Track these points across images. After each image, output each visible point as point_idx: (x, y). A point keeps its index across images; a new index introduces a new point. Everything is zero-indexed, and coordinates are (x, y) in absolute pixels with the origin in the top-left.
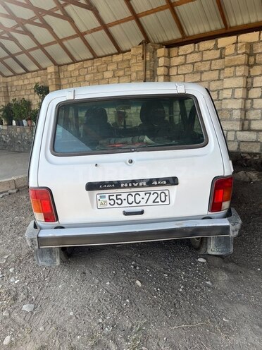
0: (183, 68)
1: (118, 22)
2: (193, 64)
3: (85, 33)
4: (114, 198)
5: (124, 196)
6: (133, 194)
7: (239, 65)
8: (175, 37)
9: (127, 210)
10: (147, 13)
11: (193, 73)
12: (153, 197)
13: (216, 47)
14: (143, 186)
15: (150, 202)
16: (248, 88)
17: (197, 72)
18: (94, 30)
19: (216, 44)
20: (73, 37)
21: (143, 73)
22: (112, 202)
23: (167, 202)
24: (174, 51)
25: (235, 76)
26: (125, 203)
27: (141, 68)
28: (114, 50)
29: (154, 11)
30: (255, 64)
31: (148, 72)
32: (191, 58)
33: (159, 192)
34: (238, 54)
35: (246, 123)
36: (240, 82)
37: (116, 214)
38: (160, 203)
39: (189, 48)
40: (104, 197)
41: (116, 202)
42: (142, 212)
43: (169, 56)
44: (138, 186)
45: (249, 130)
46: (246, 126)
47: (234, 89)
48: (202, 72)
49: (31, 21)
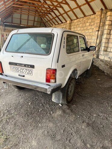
1: (93, 1)
3: (81, 6)
4: (17, 69)
5: (19, 69)
6: (22, 69)
9: (20, 74)
12: (28, 71)
14: (23, 66)
15: (26, 73)
18: (84, 4)
21: (99, 24)
22: (16, 70)
23: (31, 74)
26: (19, 72)
27: (99, 21)
28: (92, 13)
31: (101, 23)
33: (30, 70)
37: (16, 75)
38: (30, 74)
40: (14, 68)
41: (17, 71)
42: (24, 76)
44: (22, 66)
49: (62, 2)
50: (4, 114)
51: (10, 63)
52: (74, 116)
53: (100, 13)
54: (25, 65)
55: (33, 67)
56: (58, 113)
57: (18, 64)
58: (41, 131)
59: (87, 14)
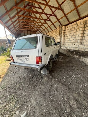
0: (68, 30)
1: (55, 22)
2: (70, 29)
3: (50, 26)
5: (22, 58)
7: (81, 28)
8: (67, 23)
9: (23, 61)
10: (60, 19)
11: (70, 31)
12: (26, 59)
13: (76, 24)
16: (83, 34)
17: (71, 31)
18: (51, 25)
19: (76, 23)
20: (48, 27)
21: (59, 33)
23: (28, 61)
24: (66, 27)
25: (80, 31)
26: (22, 60)
27: (59, 32)
28: (55, 29)
29: (62, 18)
30: (87, 26)
31: (60, 32)
32: (70, 28)
34: (81, 25)
35: (82, 43)
36: (81, 32)
37: (20, 62)
39: (70, 25)
40: (19, 58)
42: (24, 62)
43: (65, 28)
45: (83, 45)
46: (82, 44)
47: (79, 34)
48: (72, 31)
49: (41, 25)
50: (17, 84)
51: (17, 56)
52: (54, 80)
53: (59, 28)
54: (24, 56)
55: (28, 56)
56: (45, 79)
57: (20, 56)
58: (37, 92)
59: (53, 29)
